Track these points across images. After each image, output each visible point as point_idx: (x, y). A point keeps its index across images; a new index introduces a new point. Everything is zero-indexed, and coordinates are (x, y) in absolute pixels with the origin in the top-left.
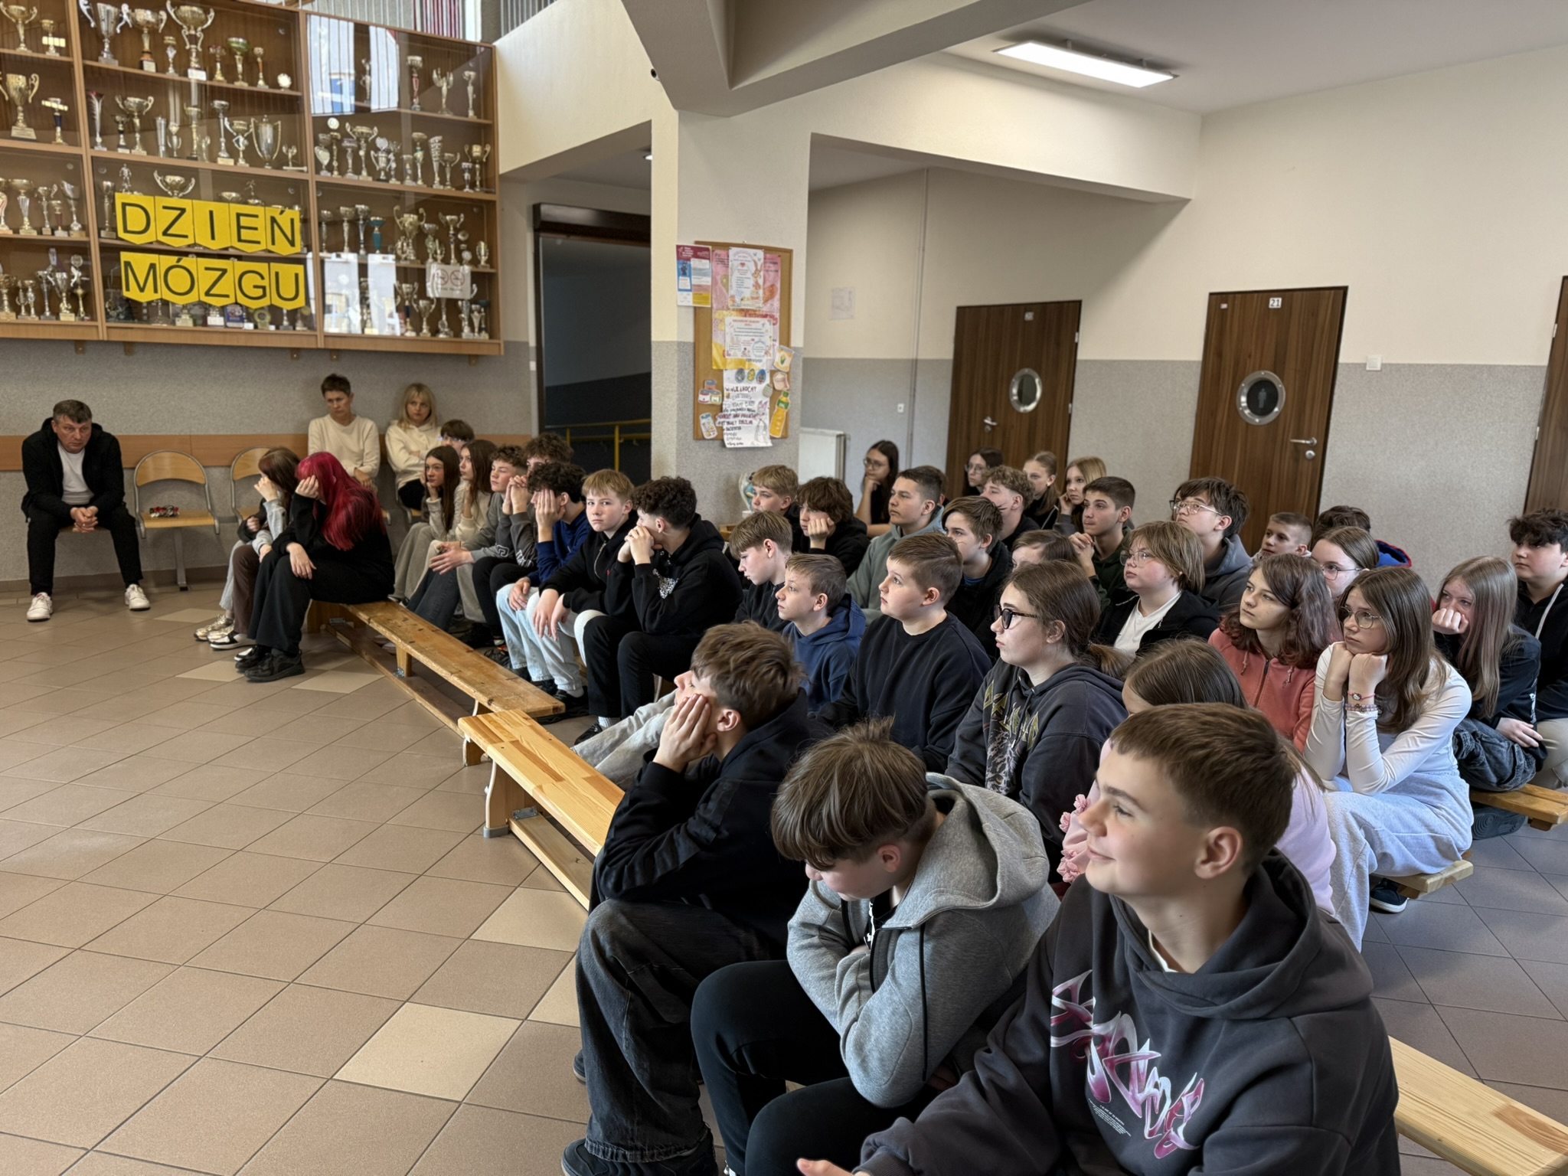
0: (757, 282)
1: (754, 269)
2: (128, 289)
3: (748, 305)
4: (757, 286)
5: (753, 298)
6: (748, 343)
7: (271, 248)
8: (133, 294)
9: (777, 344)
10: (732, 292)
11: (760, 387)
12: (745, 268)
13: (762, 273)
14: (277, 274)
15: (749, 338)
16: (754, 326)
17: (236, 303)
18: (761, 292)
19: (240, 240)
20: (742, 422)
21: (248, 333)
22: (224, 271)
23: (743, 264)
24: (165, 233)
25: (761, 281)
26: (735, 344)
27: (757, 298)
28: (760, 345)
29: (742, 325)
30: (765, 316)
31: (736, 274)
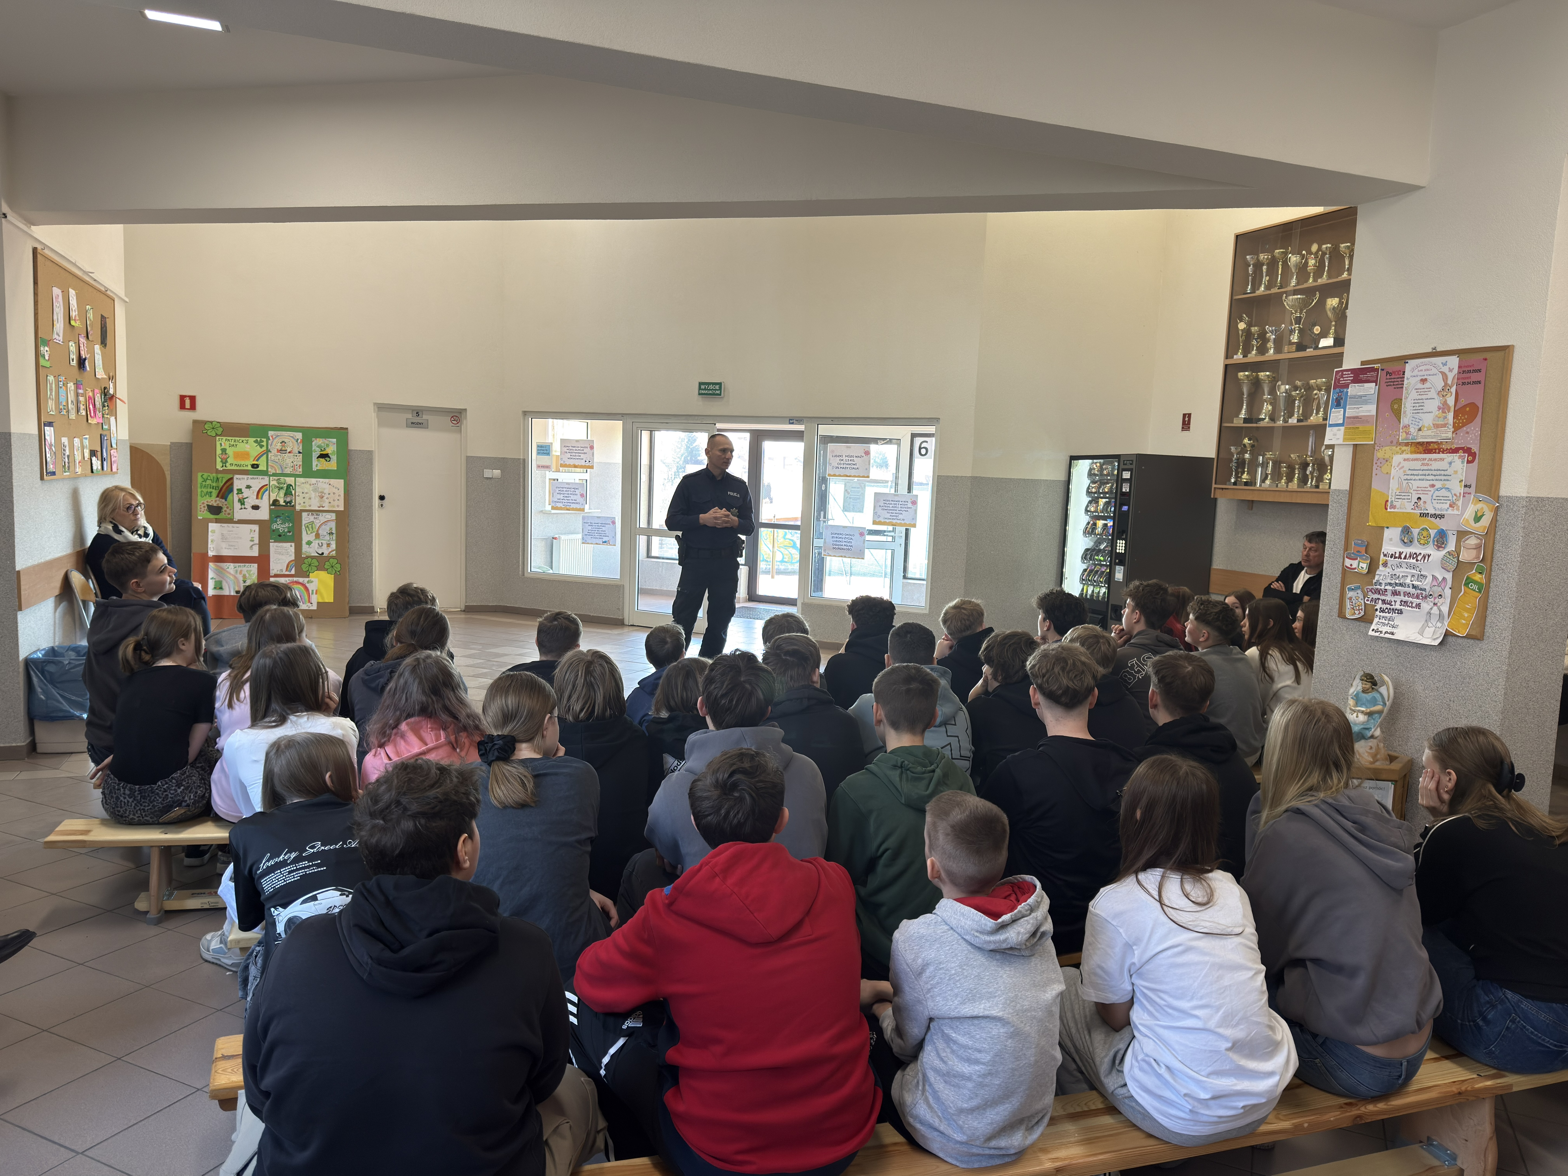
0: (1445, 403)
1: (1440, 384)
3: (1427, 436)
4: (1444, 407)
5: (1437, 426)
6: (1424, 490)
9: (1472, 490)
10: (1405, 420)
11: (1437, 555)
12: (1427, 385)
13: (1453, 390)
15: (1428, 483)
16: (1435, 465)
18: (1451, 416)
20: (1405, 603)
23: (1424, 381)
25: (1451, 401)
26: (1403, 493)
27: (1445, 425)
28: (1444, 493)
29: (1417, 465)
30: (1455, 451)
31: (1413, 395)
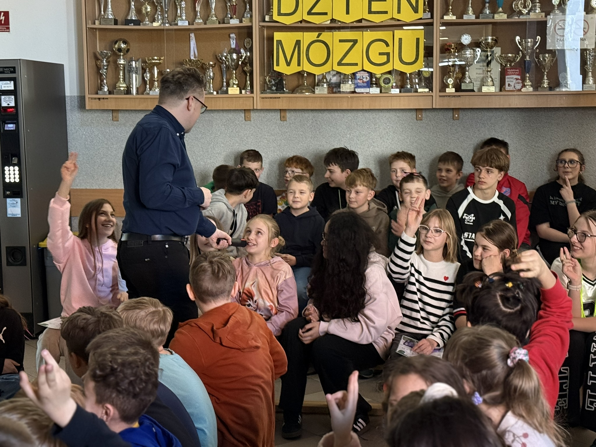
2: (278, 65)
7: (396, 16)
8: (281, 68)
14: (400, 40)
17: (363, 70)
19: (370, 12)
21: (375, 97)
22: (355, 42)
24: (310, 13)
